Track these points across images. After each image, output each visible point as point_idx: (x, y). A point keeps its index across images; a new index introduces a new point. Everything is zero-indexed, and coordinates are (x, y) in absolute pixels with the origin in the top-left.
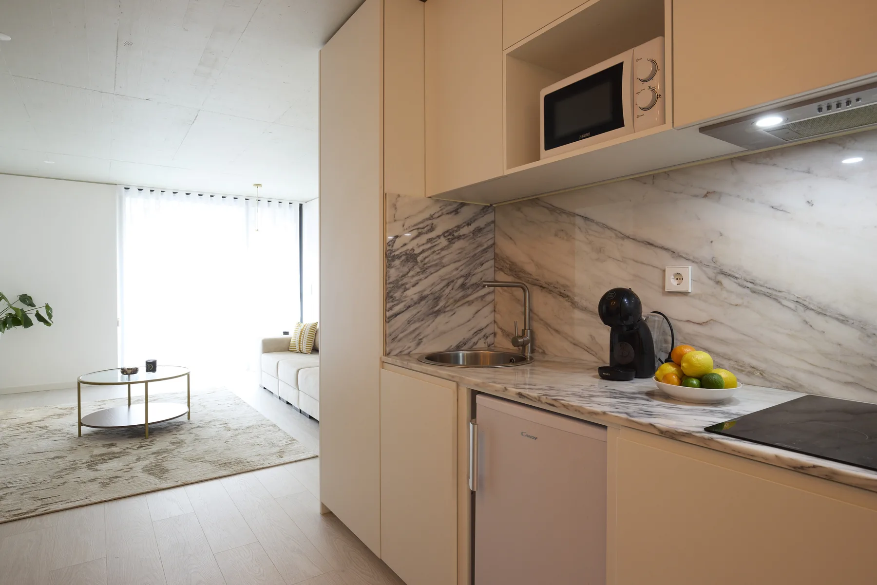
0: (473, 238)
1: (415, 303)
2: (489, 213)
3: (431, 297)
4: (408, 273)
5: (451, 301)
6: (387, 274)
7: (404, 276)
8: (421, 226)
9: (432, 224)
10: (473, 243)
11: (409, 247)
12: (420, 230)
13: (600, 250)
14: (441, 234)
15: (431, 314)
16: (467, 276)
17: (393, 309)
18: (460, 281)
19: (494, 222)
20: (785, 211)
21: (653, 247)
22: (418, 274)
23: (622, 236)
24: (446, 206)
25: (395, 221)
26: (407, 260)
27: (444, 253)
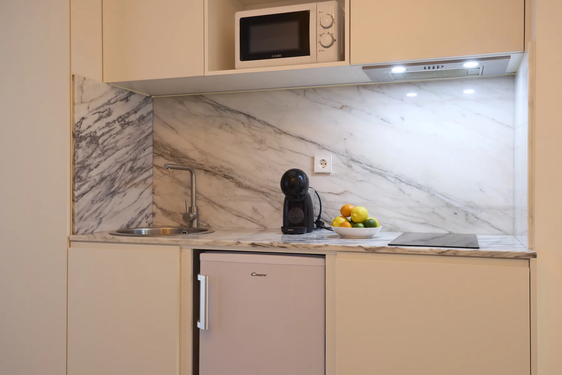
0: (139, 125)
1: (97, 184)
2: (150, 103)
3: (109, 178)
4: (92, 154)
5: (123, 182)
6: (76, 155)
7: (88, 157)
8: (101, 110)
9: (110, 109)
10: (139, 129)
11: (92, 129)
12: (101, 114)
13: (262, 142)
14: (116, 119)
15: (108, 195)
16: (134, 160)
17: (80, 189)
18: (129, 165)
19: (152, 112)
20: (389, 123)
21: (304, 141)
22: (99, 155)
23: (280, 131)
24: (119, 93)
25: (82, 103)
26: (91, 142)
27: (118, 137)
